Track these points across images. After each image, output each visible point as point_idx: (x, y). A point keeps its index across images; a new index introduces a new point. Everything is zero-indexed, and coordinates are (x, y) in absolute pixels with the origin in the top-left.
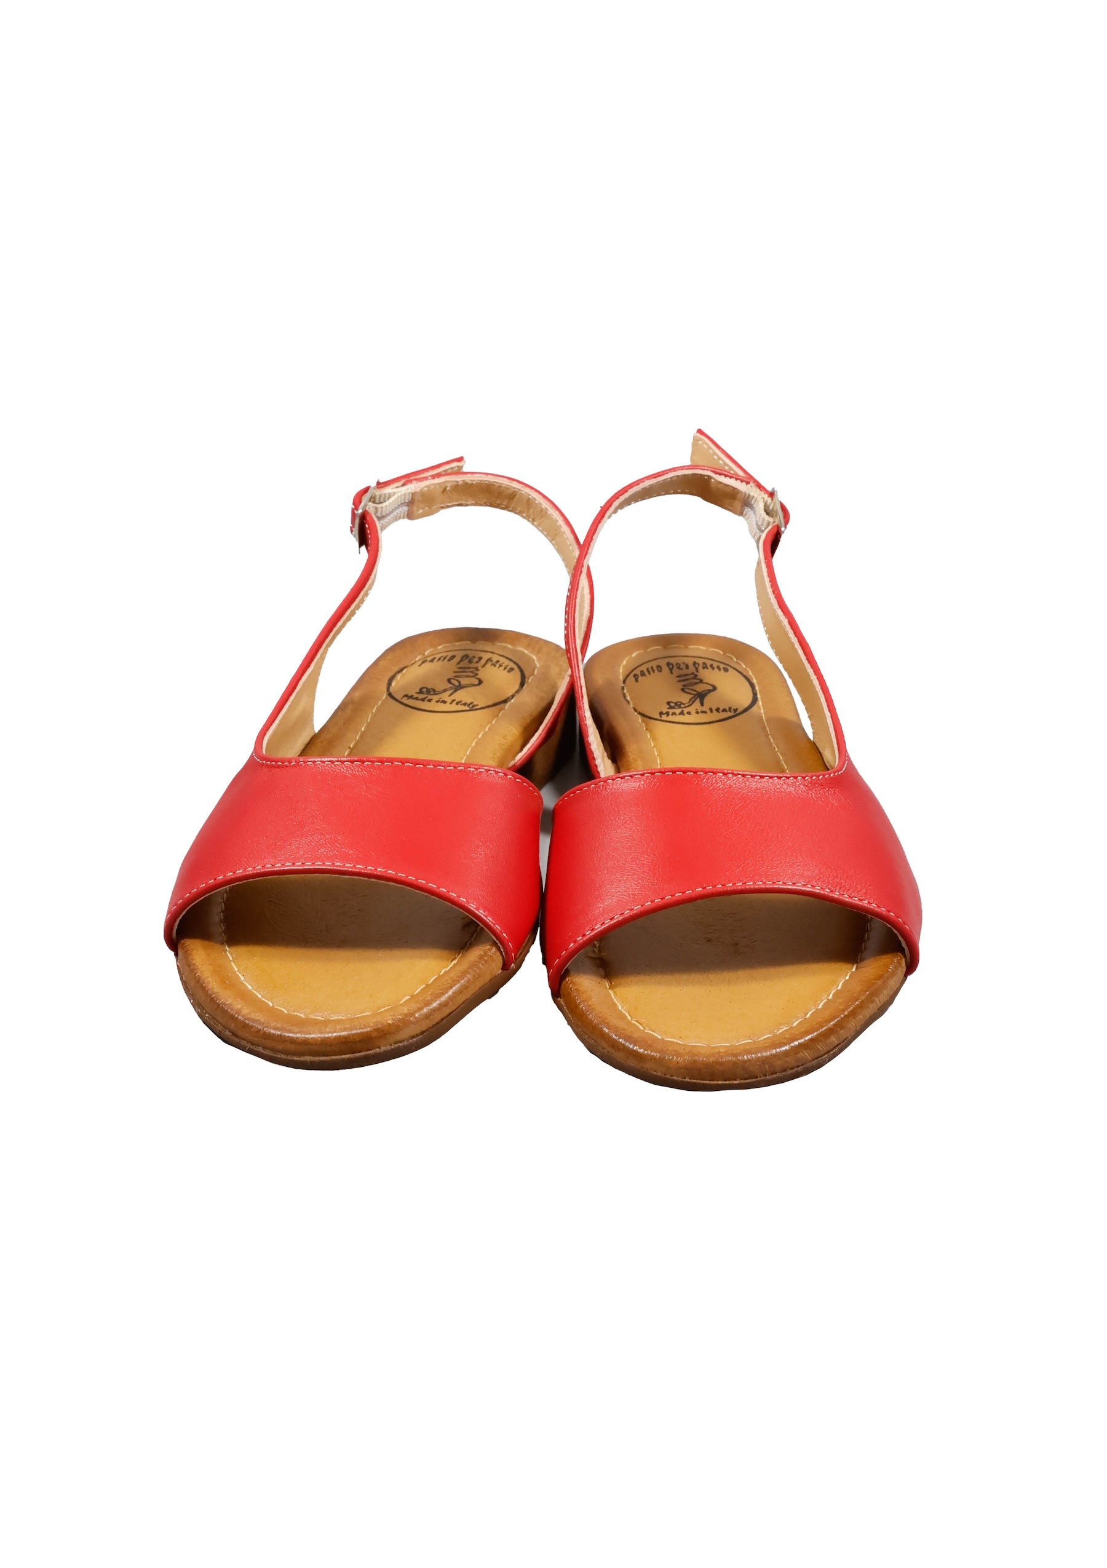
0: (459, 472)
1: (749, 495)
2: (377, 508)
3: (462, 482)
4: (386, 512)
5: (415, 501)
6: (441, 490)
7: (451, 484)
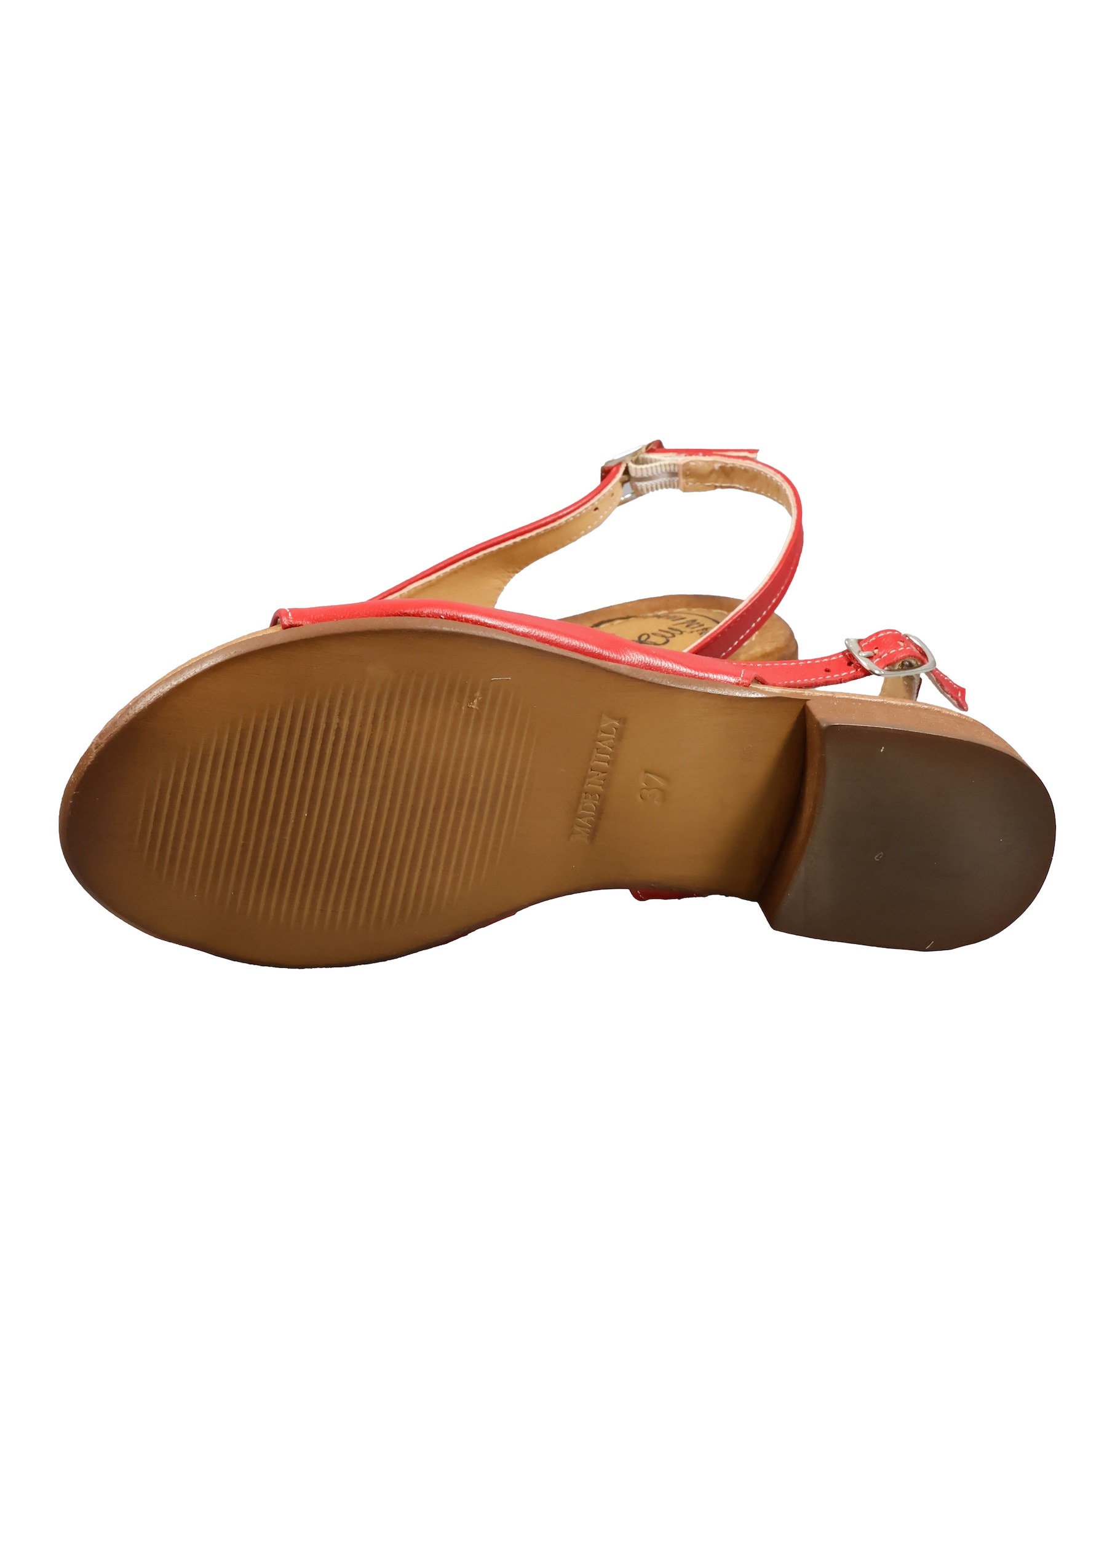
2: (635, 470)
3: (732, 465)
4: (645, 475)
5: (681, 473)
6: (710, 469)
7: (719, 465)
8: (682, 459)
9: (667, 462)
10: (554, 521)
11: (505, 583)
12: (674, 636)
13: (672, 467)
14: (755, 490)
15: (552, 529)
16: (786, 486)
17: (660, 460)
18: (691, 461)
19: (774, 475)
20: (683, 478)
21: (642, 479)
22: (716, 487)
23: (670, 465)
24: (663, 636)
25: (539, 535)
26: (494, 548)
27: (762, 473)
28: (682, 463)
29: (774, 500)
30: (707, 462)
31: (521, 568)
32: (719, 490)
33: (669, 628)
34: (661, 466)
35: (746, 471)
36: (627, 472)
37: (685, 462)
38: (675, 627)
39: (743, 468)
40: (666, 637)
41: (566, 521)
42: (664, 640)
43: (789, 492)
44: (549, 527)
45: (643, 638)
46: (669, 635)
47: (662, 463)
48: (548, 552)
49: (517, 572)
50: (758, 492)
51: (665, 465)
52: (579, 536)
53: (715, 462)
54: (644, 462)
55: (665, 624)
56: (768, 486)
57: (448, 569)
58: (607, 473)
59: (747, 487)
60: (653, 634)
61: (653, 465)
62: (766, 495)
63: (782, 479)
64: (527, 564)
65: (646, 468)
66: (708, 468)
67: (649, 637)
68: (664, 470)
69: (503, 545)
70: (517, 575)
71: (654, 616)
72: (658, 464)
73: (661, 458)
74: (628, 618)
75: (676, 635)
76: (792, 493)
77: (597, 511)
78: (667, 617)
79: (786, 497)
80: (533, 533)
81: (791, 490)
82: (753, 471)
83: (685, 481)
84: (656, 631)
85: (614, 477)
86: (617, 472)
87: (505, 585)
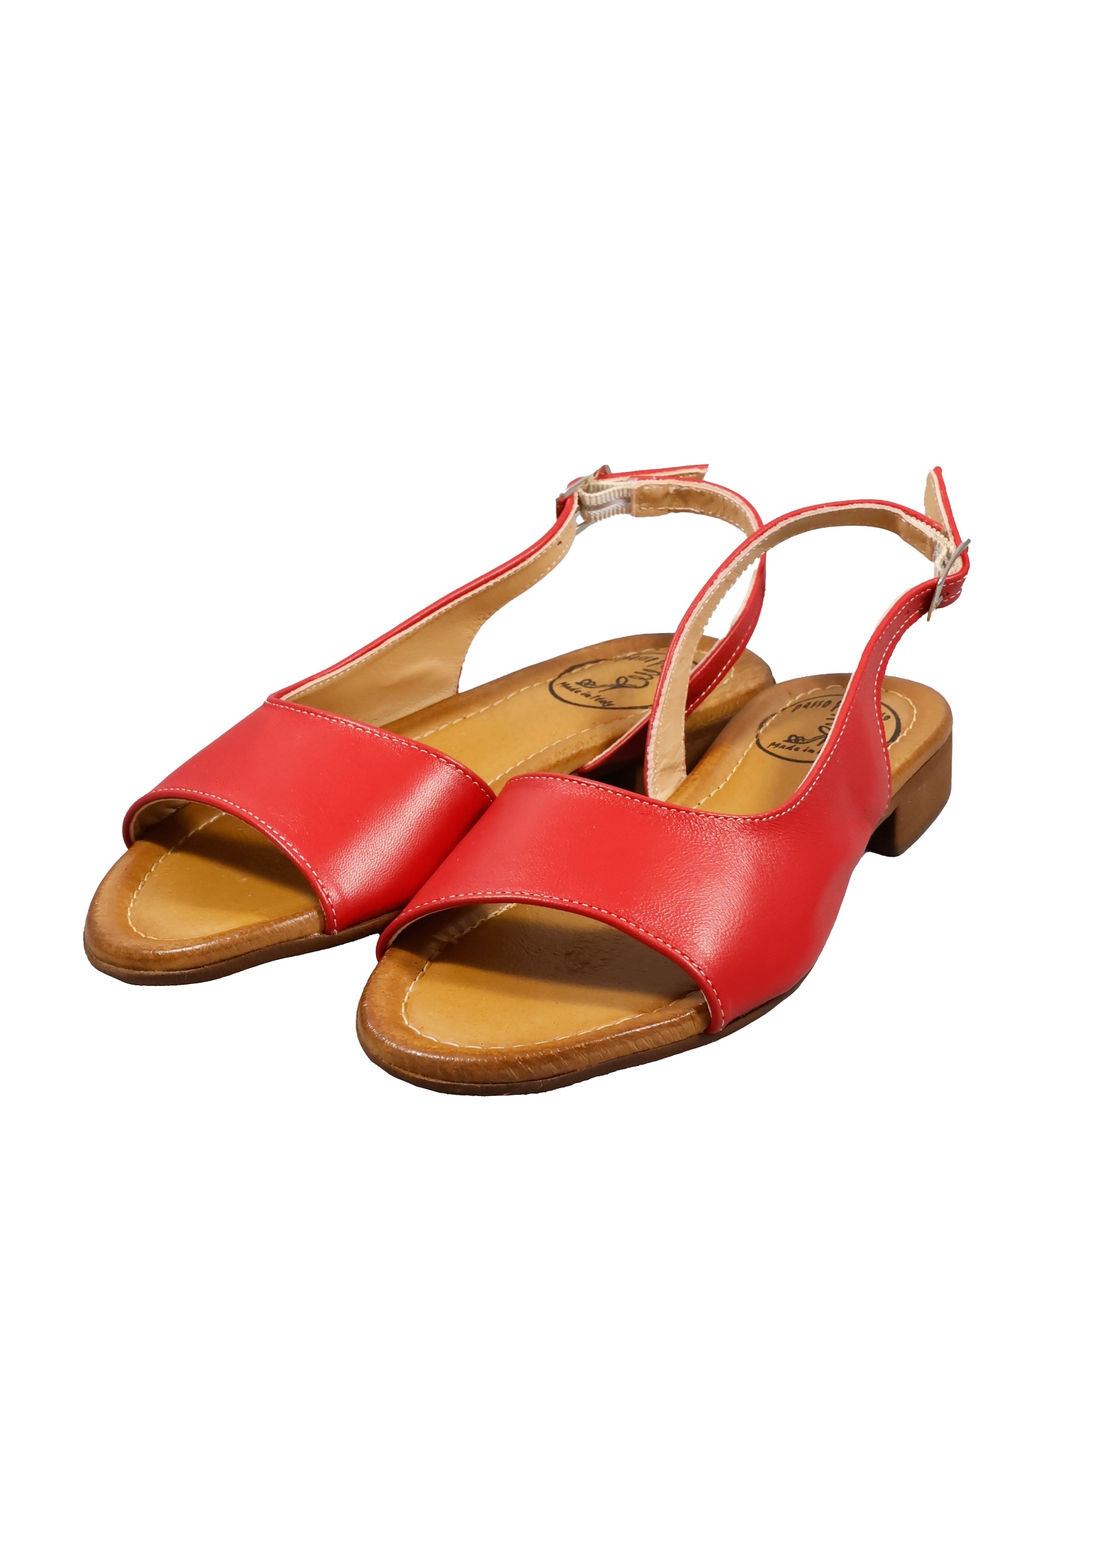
0: (699, 478)
1: (936, 542)
2: (590, 498)
3: (687, 488)
4: (600, 503)
5: (634, 497)
6: (664, 492)
7: (674, 488)
8: (635, 484)
9: (620, 488)
10: (523, 560)
11: (476, 632)
12: (652, 678)
13: (625, 492)
14: (710, 513)
15: (523, 570)
16: (745, 508)
17: (612, 486)
18: (645, 485)
19: (732, 497)
20: (636, 503)
21: (598, 507)
22: (670, 511)
23: (623, 490)
24: (641, 678)
25: (509, 577)
26: (469, 595)
27: (719, 495)
28: (636, 487)
29: (731, 523)
30: (661, 485)
31: (491, 614)
32: (672, 514)
33: (644, 670)
34: (614, 491)
35: (702, 493)
36: (581, 502)
37: (639, 486)
38: (649, 668)
39: (699, 491)
40: (645, 679)
41: (534, 559)
42: (643, 683)
43: (750, 514)
44: (519, 567)
45: (622, 681)
46: (646, 677)
47: (615, 488)
48: (517, 594)
49: (487, 619)
50: (714, 515)
51: (618, 491)
52: (546, 573)
53: (669, 485)
54: (598, 489)
55: (639, 666)
56: (724, 508)
57: (424, 621)
58: (562, 506)
59: (703, 511)
60: (630, 677)
61: (607, 491)
62: (721, 517)
63: (741, 501)
64: (497, 609)
65: (601, 496)
66: (662, 492)
67: (627, 680)
68: (617, 496)
69: (476, 591)
70: (487, 622)
71: (625, 658)
72: (611, 490)
73: (613, 484)
74: (597, 661)
75: (654, 676)
76: (753, 516)
77: (560, 545)
78: (637, 657)
79: (746, 519)
80: (505, 576)
81: (751, 512)
82: (710, 493)
83: (637, 505)
84: (633, 674)
85: (571, 508)
86: (572, 503)
87: (476, 634)
